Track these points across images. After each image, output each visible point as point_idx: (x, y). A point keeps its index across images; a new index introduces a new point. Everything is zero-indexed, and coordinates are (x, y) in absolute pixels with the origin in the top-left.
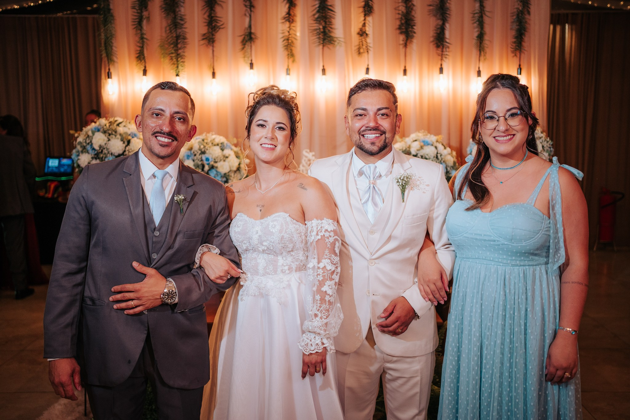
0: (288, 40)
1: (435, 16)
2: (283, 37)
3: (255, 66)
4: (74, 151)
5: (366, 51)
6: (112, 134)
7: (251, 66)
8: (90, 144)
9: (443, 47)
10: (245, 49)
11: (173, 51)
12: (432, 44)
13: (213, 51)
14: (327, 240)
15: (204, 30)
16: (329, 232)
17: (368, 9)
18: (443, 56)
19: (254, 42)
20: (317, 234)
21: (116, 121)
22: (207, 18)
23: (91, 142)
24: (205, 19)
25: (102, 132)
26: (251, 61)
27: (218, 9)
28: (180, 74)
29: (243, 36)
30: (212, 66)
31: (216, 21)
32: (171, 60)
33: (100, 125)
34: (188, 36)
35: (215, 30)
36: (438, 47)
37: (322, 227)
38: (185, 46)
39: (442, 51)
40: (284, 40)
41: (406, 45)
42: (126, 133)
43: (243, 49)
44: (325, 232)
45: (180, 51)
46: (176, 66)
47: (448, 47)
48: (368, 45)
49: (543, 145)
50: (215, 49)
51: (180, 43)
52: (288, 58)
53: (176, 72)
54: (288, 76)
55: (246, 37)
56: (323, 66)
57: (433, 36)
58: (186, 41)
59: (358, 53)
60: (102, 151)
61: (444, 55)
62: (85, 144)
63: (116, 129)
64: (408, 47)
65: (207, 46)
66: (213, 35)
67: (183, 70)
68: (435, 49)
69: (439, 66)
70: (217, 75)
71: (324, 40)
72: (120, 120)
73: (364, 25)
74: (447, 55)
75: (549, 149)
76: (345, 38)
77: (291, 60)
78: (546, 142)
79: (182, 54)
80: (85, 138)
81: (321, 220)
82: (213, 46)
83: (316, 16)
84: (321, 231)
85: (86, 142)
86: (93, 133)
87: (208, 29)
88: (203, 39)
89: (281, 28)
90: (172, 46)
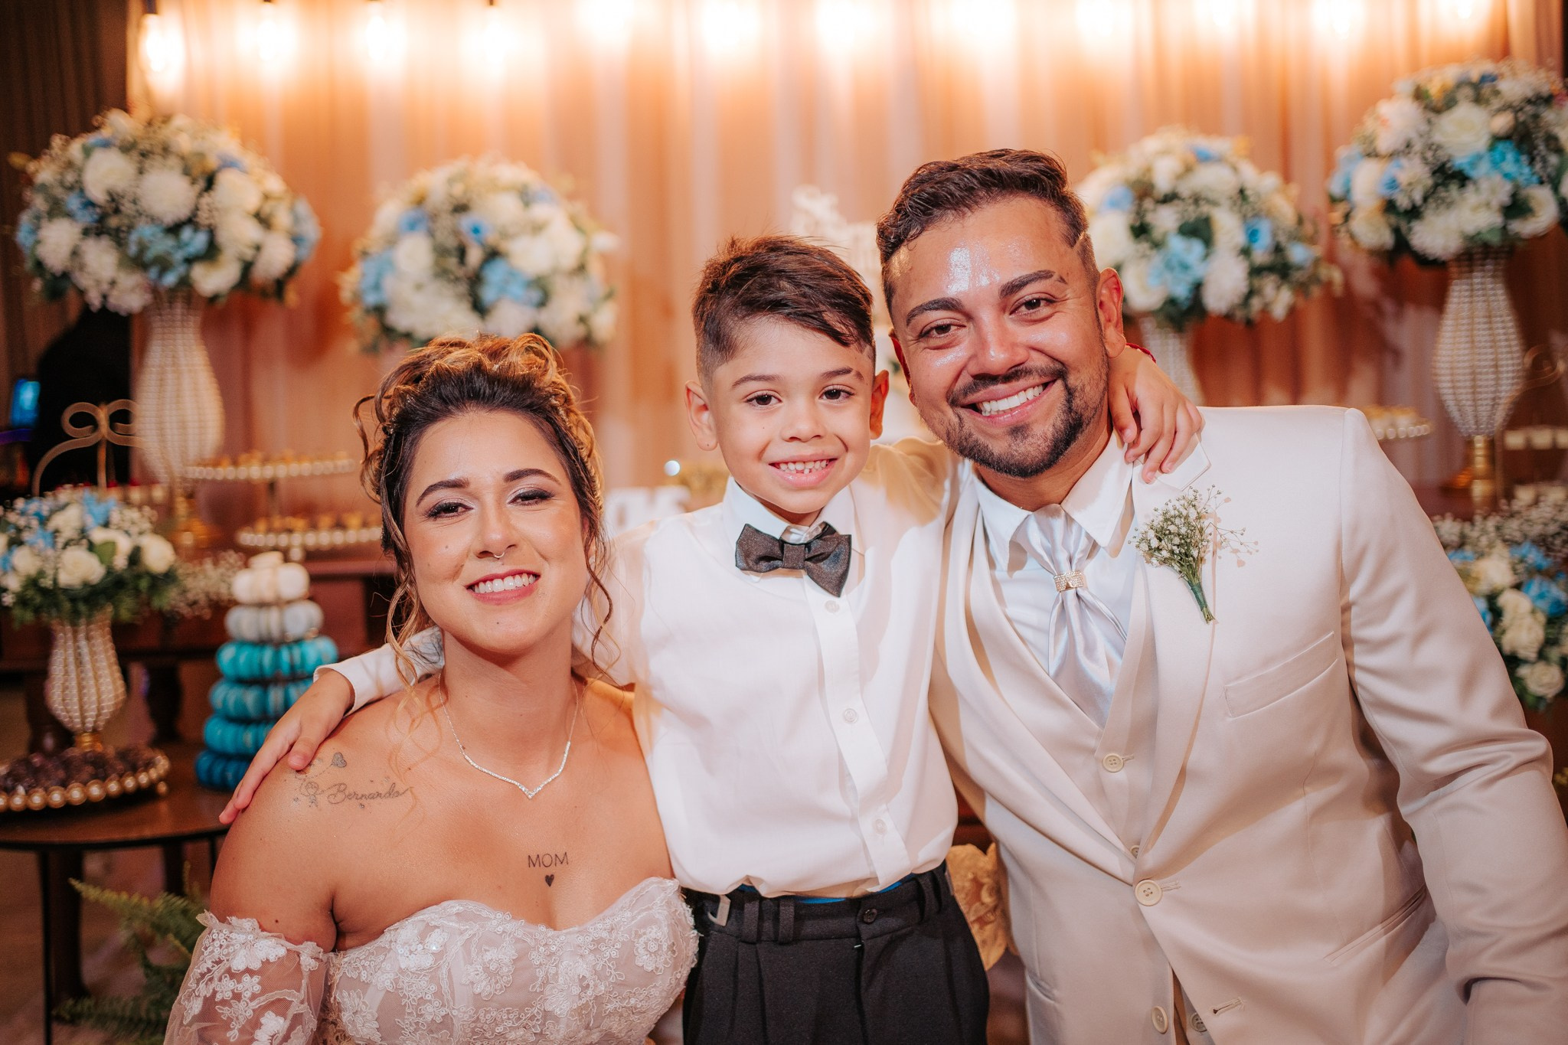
4: (25, 219)
6: (154, 156)
8: (77, 187)
23: (79, 180)
25: (118, 150)
33: (114, 133)
60: (117, 211)
62: (58, 190)
63: (166, 141)
80: (60, 170)
85: (62, 183)
86: (88, 155)
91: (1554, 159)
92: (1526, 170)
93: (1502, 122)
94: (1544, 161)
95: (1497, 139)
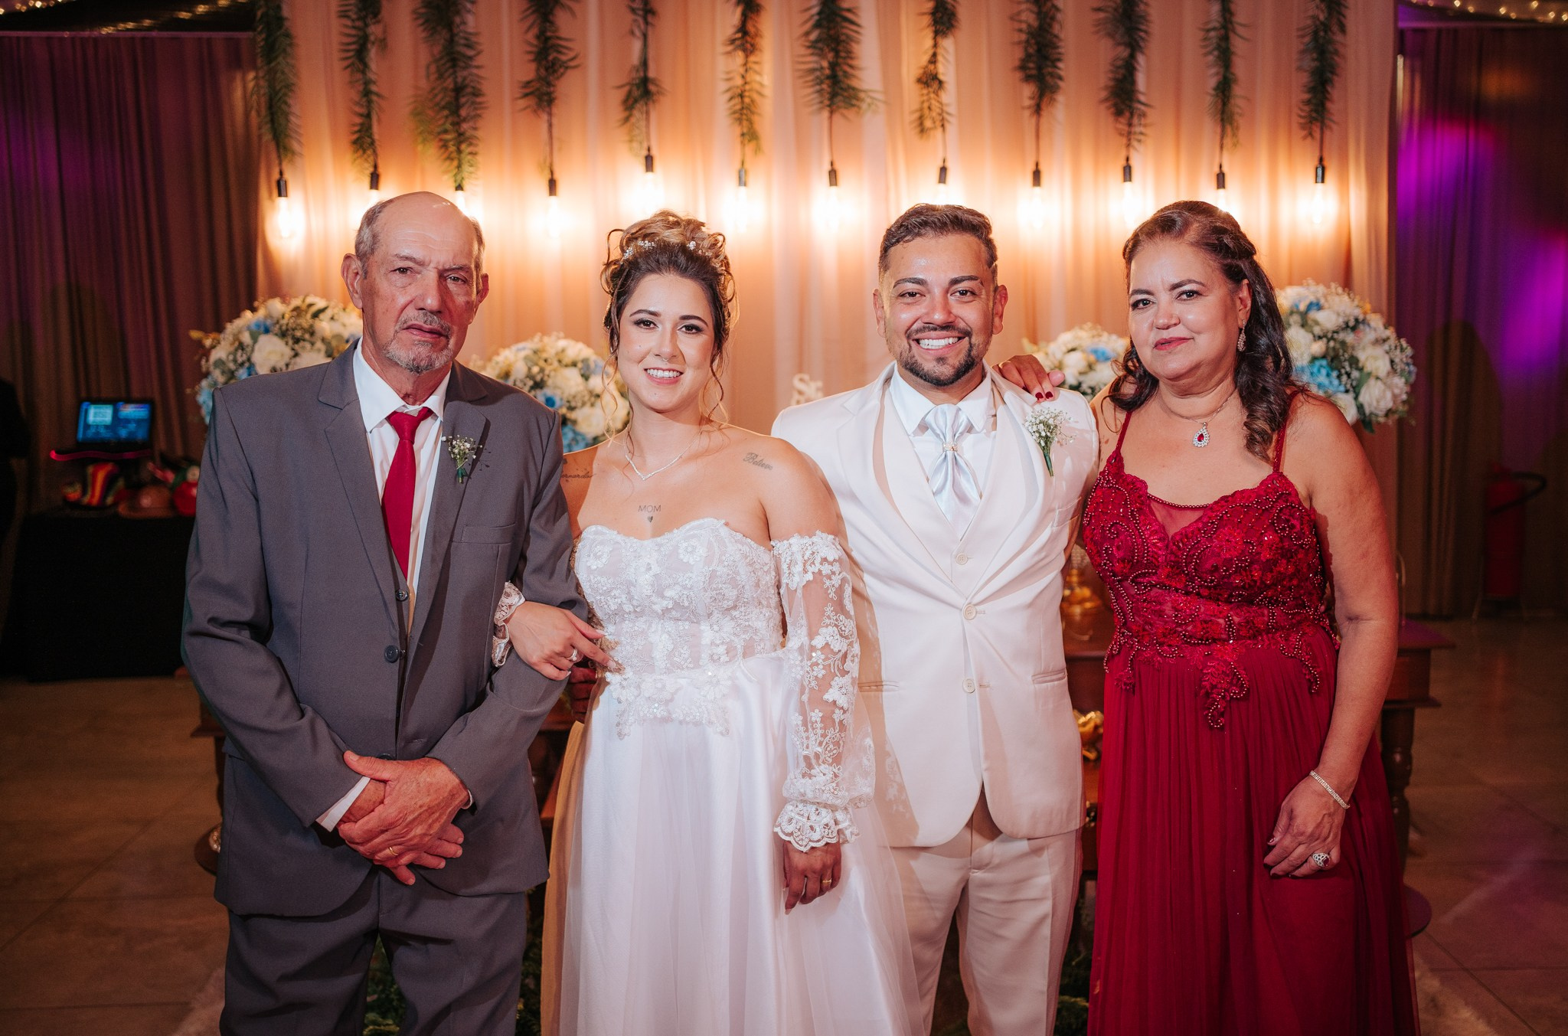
0: (741, 96)
1: (1111, 35)
2: (728, 90)
3: (657, 163)
4: (204, 383)
5: (938, 124)
6: (304, 340)
7: (649, 162)
8: (247, 365)
9: (1132, 114)
10: (633, 120)
11: (448, 126)
12: (1103, 107)
13: (550, 126)
14: (828, 583)
15: (528, 71)
16: (831, 563)
17: (943, 19)
18: (1132, 137)
19: (654, 102)
20: (805, 571)
21: (310, 305)
22: (535, 42)
23: (249, 359)
24: (529, 44)
25: (276, 335)
26: (649, 150)
27: (562, 19)
28: (466, 185)
29: (626, 89)
30: (548, 164)
31: (558, 49)
32: (443, 150)
33: (269, 316)
34: (486, 87)
35: (555, 71)
36: (1118, 113)
37: (813, 553)
38: (478, 112)
39: (1130, 125)
40: (731, 99)
41: (1038, 110)
42: (338, 337)
43: (627, 119)
44: (821, 564)
45: (465, 126)
46: (455, 163)
47: (1144, 115)
48: (945, 108)
49: (1393, 357)
50: (555, 121)
51: (463, 105)
52: (742, 143)
53: (455, 181)
54: (743, 188)
55: (635, 88)
56: (832, 164)
57: (1106, 88)
58: (478, 100)
59: (918, 129)
61: (1135, 133)
62: (232, 366)
63: (311, 326)
64: (1044, 113)
65: (535, 111)
66: (549, 84)
67: (473, 175)
68: (1111, 119)
69: (1123, 163)
70: (561, 187)
71: (833, 96)
72: (320, 303)
73: (933, 59)
74: (1141, 133)
75: (1407, 368)
76: (886, 92)
77: (750, 148)
78: (1398, 350)
79: (469, 133)
80: (232, 349)
81: (810, 537)
82: (550, 114)
83: (813, 36)
84: (813, 563)
85: (235, 361)
86: (255, 338)
87: (538, 70)
88: (526, 95)
89: (724, 65)
90: (446, 112)
91: (1355, 374)
92: (1336, 382)
93: (1318, 347)
94: (1349, 375)
95: (1314, 359)
